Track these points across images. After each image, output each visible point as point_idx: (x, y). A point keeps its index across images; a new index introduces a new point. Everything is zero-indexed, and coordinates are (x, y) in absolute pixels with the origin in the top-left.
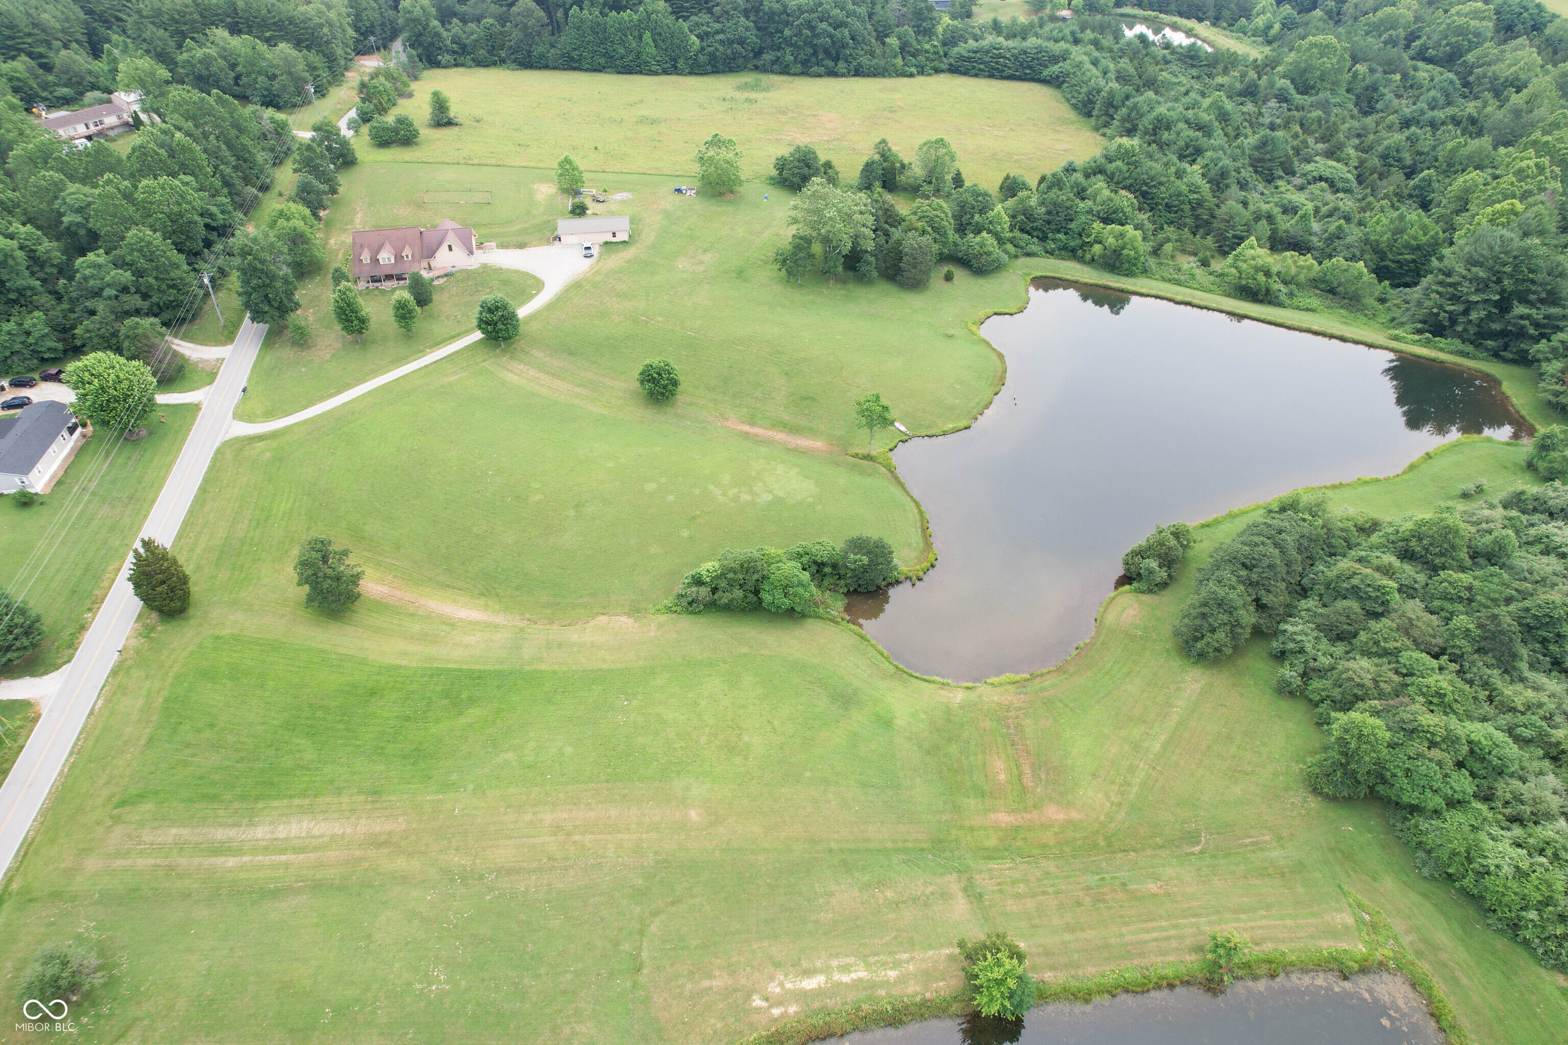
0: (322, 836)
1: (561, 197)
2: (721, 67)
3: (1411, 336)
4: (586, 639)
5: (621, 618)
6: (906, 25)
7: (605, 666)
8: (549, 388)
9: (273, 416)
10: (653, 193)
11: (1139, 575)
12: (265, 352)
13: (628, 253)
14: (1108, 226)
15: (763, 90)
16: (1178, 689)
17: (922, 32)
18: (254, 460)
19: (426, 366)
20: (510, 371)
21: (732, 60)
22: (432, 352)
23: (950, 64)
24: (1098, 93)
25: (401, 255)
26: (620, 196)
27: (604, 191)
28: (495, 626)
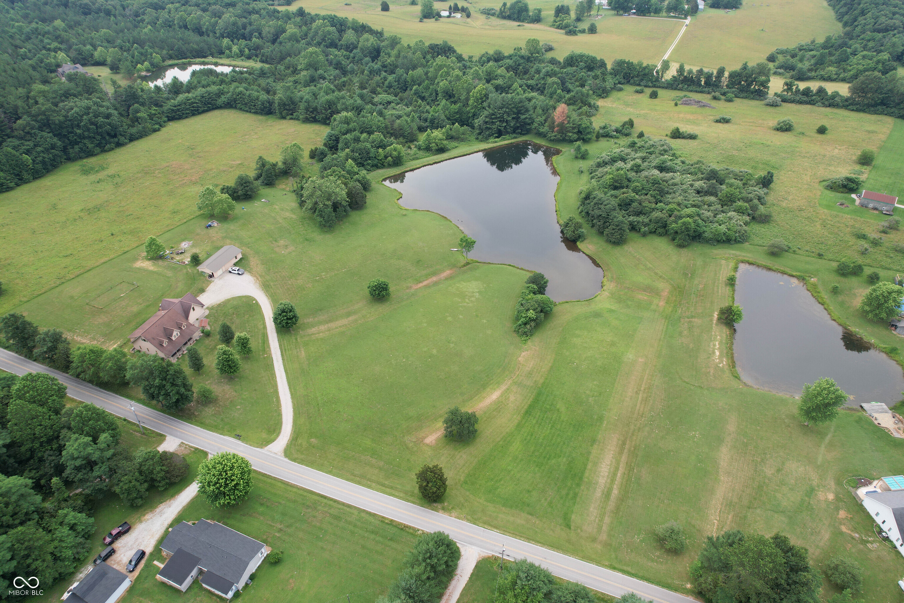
0: (611, 461)
1: (160, 262)
2: (50, 168)
3: (496, 140)
4: (531, 366)
5: (523, 354)
6: (133, 104)
7: (550, 365)
8: (340, 327)
9: (274, 431)
10: (198, 234)
11: (579, 237)
12: (196, 421)
13: (254, 261)
14: (384, 149)
15: (103, 169)
16: (630, 253)
17: (143, 104)
18: (313, 447)
19: (283, 359)
20: (313, 334)
21: (54, 160)
22: (270, 354)
23: (167, 117)
24: (269, 102)
25: (180, 328)
26: (184, 245)
27: (172, 248)
28: (508, 389)
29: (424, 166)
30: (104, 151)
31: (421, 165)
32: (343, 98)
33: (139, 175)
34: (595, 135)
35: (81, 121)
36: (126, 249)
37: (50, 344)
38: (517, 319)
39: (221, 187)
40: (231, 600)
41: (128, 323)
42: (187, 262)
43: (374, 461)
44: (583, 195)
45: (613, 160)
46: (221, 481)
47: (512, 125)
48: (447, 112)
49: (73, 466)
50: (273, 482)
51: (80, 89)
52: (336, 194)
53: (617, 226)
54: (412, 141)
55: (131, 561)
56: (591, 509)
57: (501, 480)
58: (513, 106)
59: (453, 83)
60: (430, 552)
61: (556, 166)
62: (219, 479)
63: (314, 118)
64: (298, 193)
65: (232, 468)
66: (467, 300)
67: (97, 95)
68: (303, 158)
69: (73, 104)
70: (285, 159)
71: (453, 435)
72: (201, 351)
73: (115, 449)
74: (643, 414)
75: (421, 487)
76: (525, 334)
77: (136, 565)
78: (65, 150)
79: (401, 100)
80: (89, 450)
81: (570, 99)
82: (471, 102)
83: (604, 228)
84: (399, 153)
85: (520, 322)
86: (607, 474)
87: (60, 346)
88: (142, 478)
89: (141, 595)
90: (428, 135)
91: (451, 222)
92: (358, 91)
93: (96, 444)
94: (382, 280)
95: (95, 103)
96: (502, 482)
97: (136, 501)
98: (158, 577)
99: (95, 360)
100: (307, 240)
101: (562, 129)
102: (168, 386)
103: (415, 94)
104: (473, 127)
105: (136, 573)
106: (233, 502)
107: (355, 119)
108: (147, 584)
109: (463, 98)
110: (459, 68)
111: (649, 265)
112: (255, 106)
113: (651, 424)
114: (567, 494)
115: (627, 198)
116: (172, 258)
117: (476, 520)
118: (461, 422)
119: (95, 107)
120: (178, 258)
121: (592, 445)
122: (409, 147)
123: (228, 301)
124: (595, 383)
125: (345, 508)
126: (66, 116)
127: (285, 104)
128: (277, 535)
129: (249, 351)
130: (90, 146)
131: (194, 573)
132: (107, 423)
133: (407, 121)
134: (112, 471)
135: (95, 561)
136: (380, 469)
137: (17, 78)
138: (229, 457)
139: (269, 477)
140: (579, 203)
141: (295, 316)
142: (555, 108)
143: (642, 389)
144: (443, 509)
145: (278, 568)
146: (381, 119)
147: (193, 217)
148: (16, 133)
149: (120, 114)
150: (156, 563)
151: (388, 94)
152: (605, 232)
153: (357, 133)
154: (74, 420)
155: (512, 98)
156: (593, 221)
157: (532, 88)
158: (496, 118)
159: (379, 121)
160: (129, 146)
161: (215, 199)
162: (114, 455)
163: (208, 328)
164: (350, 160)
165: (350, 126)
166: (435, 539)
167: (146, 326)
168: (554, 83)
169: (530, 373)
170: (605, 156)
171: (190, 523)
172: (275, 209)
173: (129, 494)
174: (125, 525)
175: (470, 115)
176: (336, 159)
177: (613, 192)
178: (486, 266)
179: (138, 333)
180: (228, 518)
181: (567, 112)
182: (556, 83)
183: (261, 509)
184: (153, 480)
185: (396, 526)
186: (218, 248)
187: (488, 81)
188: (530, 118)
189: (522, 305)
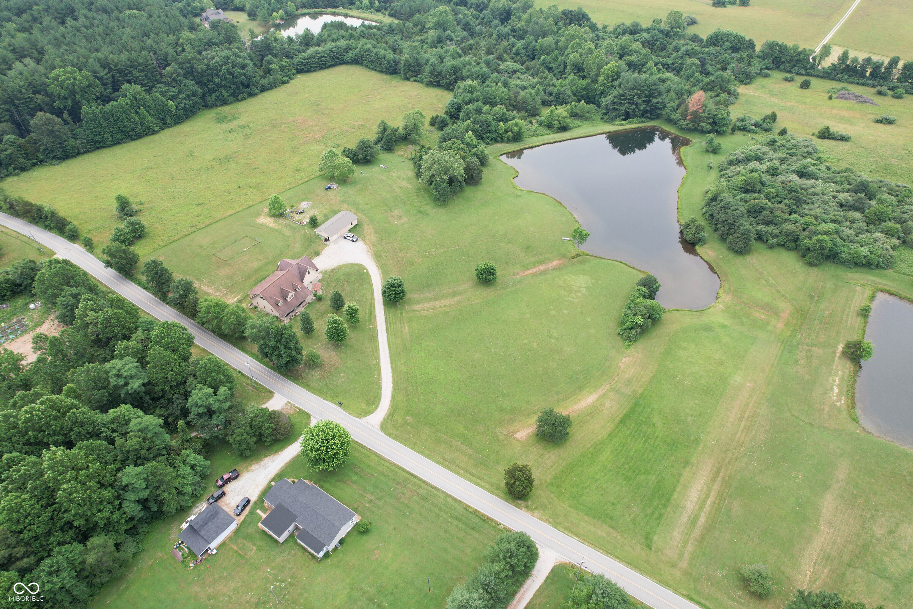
1: (281, 220)
2: (190, 114)
3: (623, 122)
4: (631, 374)
5: (625, 359)
6: (267, 55)
7: (651, 375)
8: (445, 306)
9: (373, 403)
10: (317, 195)
11: (700, 240)
12: (303, 383)
13: (368, 229)
14: (506, 123)
15: (235, 118)
16: (752, 264)
17: (275, 56)
18: (408, 425)
19: (387, 333)
20: (418, 311)
21: (193, 107)
22: (376, 326)
23: (297, 69)
24: (395, 62)
25: (295, 290)
26: (304, 205)
27: (293, 206)
28: (604, 394)
29: (543, 144)
30: (237, 100)
31: (541, 143)
32: (469, 64)
33: (267, 128)
34: (730, 127)
35: (220, 70)
36: (251, 203)
37: (182, 292)
38: (623, 322)
39: (343, 148)
40: (321, 559)
41: (248, 278)
42: (305, 223)
43: (464, 448)
44: (710, 196)
45: (748, 159)
46: (323, 448)
47: (642, 108)
48: (574, 87)
49: (196, 413)
50: (368, 453)
51: (221, 38)
52: (454, 170)
53: (743, 234)
54: (534, 115)
55: (238, 506)
56: (675, 533)
57: (586, 488)
58: (645, 88)
59: (584, 56)
60: (511, 552)
61: (683, 158)
62: (321, 446)
63: (438, 82)
64: (417, 161)
65: (333, 437)
66: (573, 295)
67: (237, 45)
68: (424, 126)
69: (215, 53)
70: (407, 126)
71: (544, 435)
72: (313, 315)
73: (232, 402)
74: (743, 443)
75: (507, 483)
76: (629, 339)
77: (242, 510)
78: (203, 97)
79: (527, 69)
80: (211, 400)
81: (708, 84)
82: (600, 79)
83: (728, 234)
84: (520, 129)
85: (625, 326)
86: (696, 500)
87: (190, 295)
88: (252, 431)
89: (245, 538)
90: (552, 112)
91: (566, 208)
92: (485, 58)
93: (216, 395)
94: (491, 264)
95: (234, 54)
96: (587, 490)
97: (245, 452)
98: (260, 525)
99: (219, 313)
100: (420, 212)
101: (696, 118)
102: (281, 348)
103: (542, 64)
104: (599, 106)
105: (242, 517)
106: (331, 469)
107: (479, 88)
108: (251, 530)
109: (592, 73)
110: (592, 41)
111: (772, 281)
112: (381, 64)
113: (750, 455)
114: (652, 514)
115: (758, 204)
116: (292, 217)
117: (557, 523)
118: (554, 424)
119: (233, 58)
120: (297, 217)
121: (684, 467)
122: (531, 122)
123: (340, 267)
124: (696, 402)
125: (433, 490)
126: (207, 65)
127: (410, 66)
128: (367, 505)
129: (357, 321)
130: (226, 95)
131: (291, 528)
132: (226, 376)
133: (531, 94)
134: (228, 423)
135: (208, 500)
136: (470, 457)
137: (169, 24)
138: (332, 426)
139: (364, 447)
140: (703, 203)
141: (403, 292)
142: (690, 93)
143: (746, 416)
144: (527, 507)
145: (365, 538)
146: (506, 90)
147: (313, 176)
148: (164, 80)
149: (254, 64)
150: (258, 511)
151: (514, 62)
152: (728, 239)
153: (479, 104)
154: (199, 371)
155: (646, 80)
156: (716, 224)
157: (667, 67)
158: (625, 100)
159: (503, 92)
160: (259, 96)
161: (337, 162)
162: (230, 407)
163: (320, 293)
164: (470, 133)
165: (474, 96)
166: (518, 540)
167: (265, 284)
168: (693, 64)
169: (629, 382)
170: (739, 153)
171: (290, 481)
172: (392, 176)
173: (240, 445)
174: (235, 472)
175: (598, 92)
176: (457, 130)
177: (743, 196)
178: (597, 261)
179: (258, 290)
180: (324, 481)
181: (703, 100)
182: (695, 65)
183: (355, 478)
184: (261, 434)
185: (479, 517)
186: (335, 212)
187: (621, 57)
188: (662, 103)
189: (630, 308)
